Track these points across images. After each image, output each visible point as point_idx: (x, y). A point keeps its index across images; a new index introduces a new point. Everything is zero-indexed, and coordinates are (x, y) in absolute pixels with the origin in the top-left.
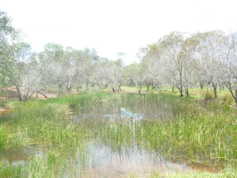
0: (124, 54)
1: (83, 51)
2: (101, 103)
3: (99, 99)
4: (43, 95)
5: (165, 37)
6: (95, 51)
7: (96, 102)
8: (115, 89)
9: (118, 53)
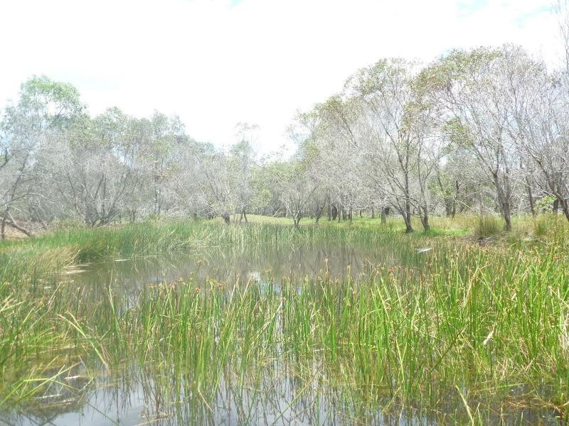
0: (254, 127)
1: (151, 121)
2: (186, 248)
3: (181, 239)
4: (25, 232)
5: (363, 74)
6: (179, 122)
7: (171, 247)
8: (231, 217)
9: (238, 124)
